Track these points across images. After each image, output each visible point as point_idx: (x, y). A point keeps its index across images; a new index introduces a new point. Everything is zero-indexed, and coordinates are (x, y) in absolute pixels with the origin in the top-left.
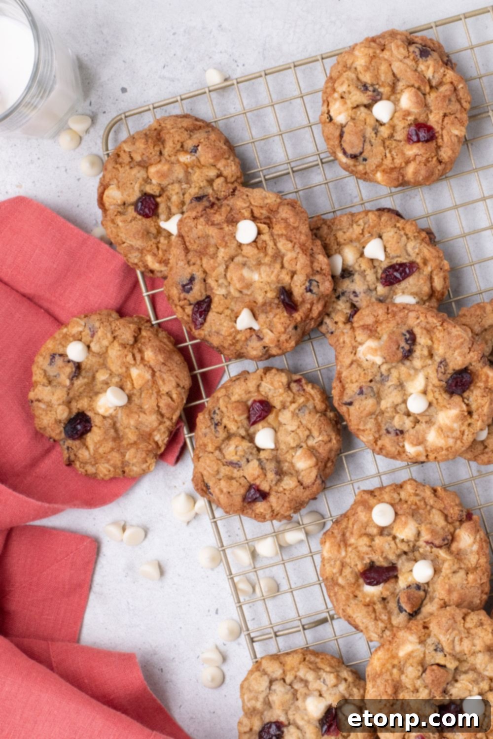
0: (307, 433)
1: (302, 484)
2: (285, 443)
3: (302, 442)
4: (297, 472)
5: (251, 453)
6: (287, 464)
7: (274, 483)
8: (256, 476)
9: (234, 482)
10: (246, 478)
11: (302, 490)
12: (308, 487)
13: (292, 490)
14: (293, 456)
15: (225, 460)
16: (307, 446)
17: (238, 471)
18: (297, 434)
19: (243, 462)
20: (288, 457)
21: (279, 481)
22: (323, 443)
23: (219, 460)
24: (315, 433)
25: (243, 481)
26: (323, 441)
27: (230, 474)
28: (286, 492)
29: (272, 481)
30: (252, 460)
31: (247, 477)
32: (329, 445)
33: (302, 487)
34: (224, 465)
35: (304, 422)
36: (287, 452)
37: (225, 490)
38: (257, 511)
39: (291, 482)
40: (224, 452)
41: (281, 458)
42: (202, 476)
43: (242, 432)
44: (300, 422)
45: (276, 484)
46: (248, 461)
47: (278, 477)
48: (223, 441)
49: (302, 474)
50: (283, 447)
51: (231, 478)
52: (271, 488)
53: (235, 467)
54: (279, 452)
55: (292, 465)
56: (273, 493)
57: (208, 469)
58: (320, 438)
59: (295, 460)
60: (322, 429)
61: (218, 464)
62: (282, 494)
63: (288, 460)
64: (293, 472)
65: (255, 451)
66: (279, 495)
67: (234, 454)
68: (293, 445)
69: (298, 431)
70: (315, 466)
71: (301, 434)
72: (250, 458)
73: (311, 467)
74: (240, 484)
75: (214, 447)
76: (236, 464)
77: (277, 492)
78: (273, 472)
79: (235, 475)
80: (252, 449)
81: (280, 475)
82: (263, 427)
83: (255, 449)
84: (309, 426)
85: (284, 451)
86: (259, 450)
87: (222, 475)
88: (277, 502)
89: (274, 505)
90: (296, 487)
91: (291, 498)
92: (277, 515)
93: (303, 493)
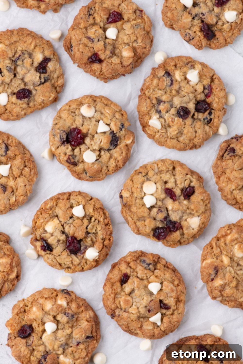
0: (135, 38)
1: (122, 64)
2: (122, 39)
3: (130, 42)
4: (122, 56)
5: (102, 37)
6: (118, 50)
7: (108, 57)
8: (100, 49)
9: (87, 48)
11: (121, 67)
12: (124, 67)
13: (115, 64)
14: (123, 48)
15: (87, 35)
16: (132, 46)
17: (91, 44)
18: (130, 37)
19: (96, 40)
20: (121, 47)
21: (110, 57)
22: (141, 47)
23: (84, 34)
24: (139, 41)
25: (92, 49)
26: (142, 46)
27: (87, 43)
28: (112, 64)
29: (107, 55)
30: (101, 41)
31: (94, 48)
32: (144, 50)
33: (121, 65)
34: (85, 37)
35: (136, 32)
36: (121, 44)
37: (81, 50)
38: (93, 68)
39: (117, 60)
40: (88, 31)
41: (117, 46)
42: (71, 39)
43: (102, 24)
44: (134, 31)
45: (109, 58)
46: (99, 41)
47: (111, 55)
48: (90, 25)
49: (124, 59)
50: (120, 40)
51: (86, 45)
52: (105, 59)
53: (90, 41)
54: (117, 42)
55: (121, 51)
56: (105, 62)
57: (76, 36)
58: (141, 44)
59: (123, 50)
60: (144, 40)
61: (82, 35)
62: (110, 64)
63: (120, 48)
64: (120, 55)
65: (104, 37)
66: (108, 64)
67: (93, 33)
68: (126, 41)
69: (131, 36)
70: (132, 58)
71: (132, 37)
72: (100, 39)
73: (130, 57)
74: (90, 50)
75: (84, 26)
76: (92, 39)
77: (108, 62)
78: (110, 51)
79: (88, 45)
80: (103, 36)
81: (112, 54)
82: (113, 27)
83: (105, 36)
84: (138, 35)
85: (120, 43)
86: (106, 38)
87: (82, 42)
88: (106, 67)
89: (103, 68)
90: (119, 64)
91: (113, 68)
92: (102, 75)
93: (121, 68)
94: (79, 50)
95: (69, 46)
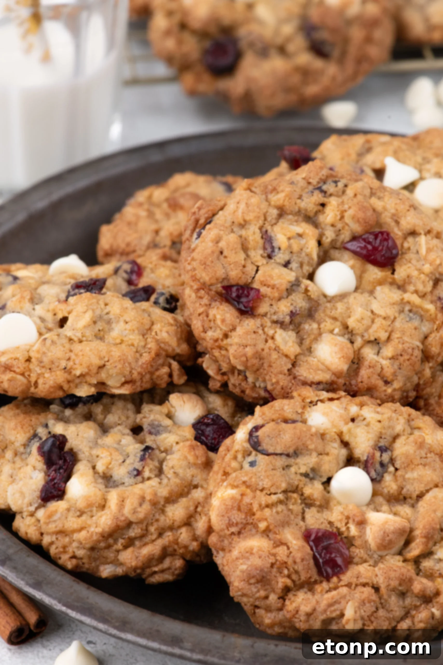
0: (383, 336)
1: (294, 365)
2: (348, 308)
3: (363, 336)
4: (310, 350)
5: (301, 265)
6: (315, 326)
7: (275, 318)
8: (272, 282)
9: (242, 256)
10: (257, 271)
11: (285, 369)
12: (295, 378)
13: (277, 349)
14: (332, 332)
15: (269, 228)
16: (359, 349)
17: (262, 256)
18: (373, 321)
19: (281, 257)
20: (328, 324)
21: (281, 324)
22: (379, 370)
23: (265, 219)
24: (388, 351)
25: (251, 269)
26: (382, 368)
27: (251, 244)
28: (270, 341)
29: (275, 313)
30: (291, 269)
31: (260, 272)
32: (380, 383)
33: (290, 366)
34: (261, 228)
35: (397, 324)
36: (335, 319)
37: (222, 244)
38: (213, 312)
39: (290, 344)
40: (281, 221)
41: (319, 315)
42: (222, 209)
43: (329, 235)
44: (395, 318)
45: (276, 322)
46: (287, 264)
47: (287, 319)
48: (299, 213)
49: (310, 359)
50: (340, 307)
51: (245, 249)
52: (265, 315)
53: (265, 249)
54: (328, 305)
55: (318, 336)
56: (258, 322)
57: (242, 206)
58: (385, 363)
59: (326, 337)
60: (401, 359)
61: (258, 218)
62: (263, 337)
63: (322, 326)
64: (307, 342)
65: (307, 269)
66: (260, 332)
67: (289, 234)
68: (351, 323)
69: (379, 322)
70: (334, 374)
71: (375, 327)
72: (294, 265)
73: (328, 369)
74: (244, 266)
75: (280, 203)
76: (273, 248)
77: (263, 327)
78: (292, 308)
79: (252, 253)
80: (309, 264)
81: (291, 323)
82: (352, 267)
83: (311, 270)
84: (395, 335)
85: (333, 313)
86: (311, 277)
87: (243, 232)
88: (247, 333)
89: (239, 330)
90: (287, 356)
91: (265, 353)
92: (220, 348)
93: (281, 373)
94: (217, 241)
95: (202, 221)
